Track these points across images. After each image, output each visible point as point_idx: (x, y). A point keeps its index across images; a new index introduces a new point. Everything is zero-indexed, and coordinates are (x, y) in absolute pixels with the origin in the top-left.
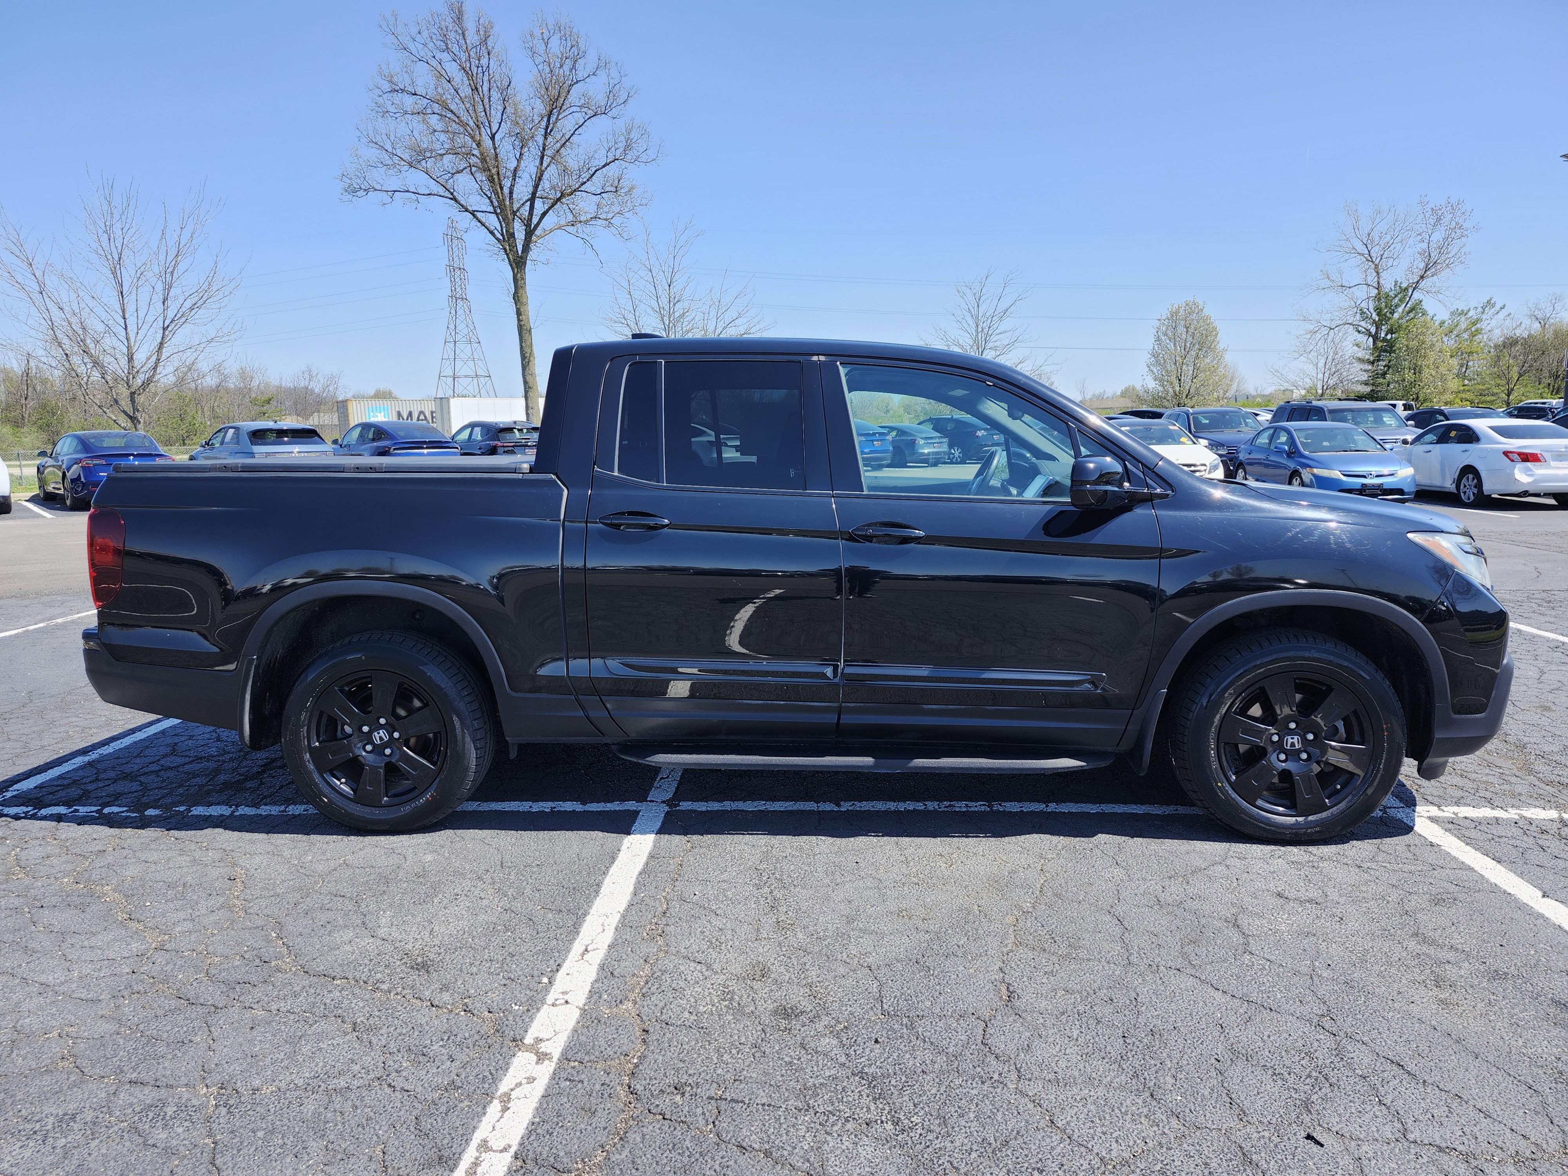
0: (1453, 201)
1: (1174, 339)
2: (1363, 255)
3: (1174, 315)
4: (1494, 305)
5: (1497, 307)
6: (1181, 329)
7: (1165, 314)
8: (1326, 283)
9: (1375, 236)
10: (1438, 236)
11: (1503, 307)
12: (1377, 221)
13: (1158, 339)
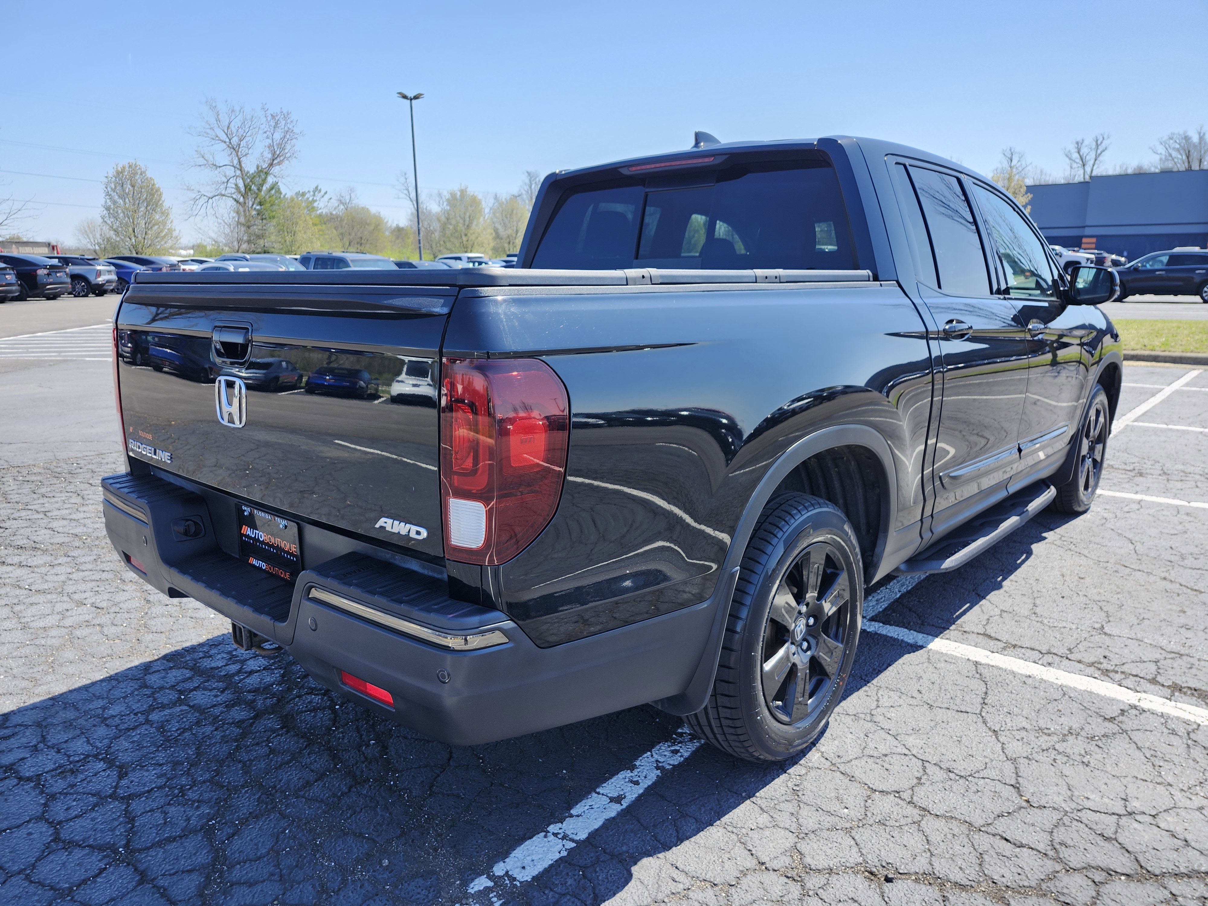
0: (285, 111)
1: (122, 197)
2: (225, 142)
3: (119, 173)
4: (320, 191)
5: (322, 193)
6: (128, 187)
7: (111, 173)
8: (201, 161)
9: (233, 129)
10: (277, 136)
11: (326, 193)
12: (233, 117)
13: (108, 194)
